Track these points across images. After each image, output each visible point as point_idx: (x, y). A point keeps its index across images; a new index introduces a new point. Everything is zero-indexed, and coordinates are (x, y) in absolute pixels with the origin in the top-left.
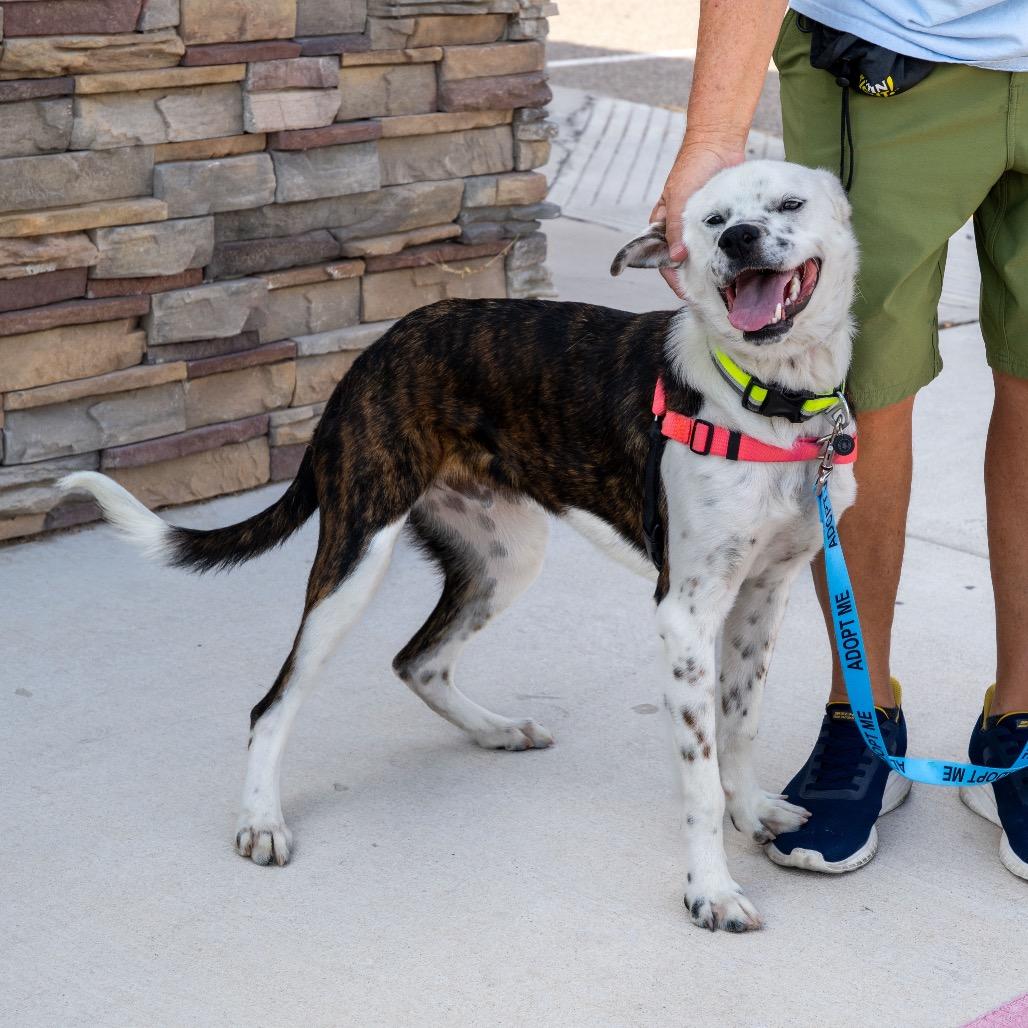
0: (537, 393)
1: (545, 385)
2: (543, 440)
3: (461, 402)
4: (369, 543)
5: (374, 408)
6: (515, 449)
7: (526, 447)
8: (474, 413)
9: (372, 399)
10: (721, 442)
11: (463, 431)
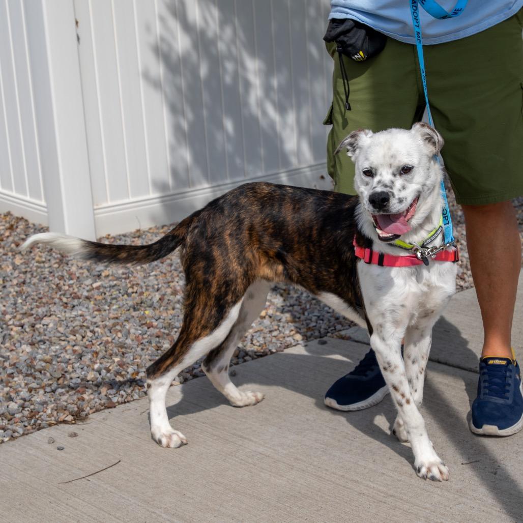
0: (310, 236)
1: (315, 232)
2: (311, 259)
3: (272, 239)
4: (229, 312)
5: (232, 240)
6: (296, 263)
7: (302, 262)
8: (277, 245)
9: (230, 235)
10: (376, 258)
11: (271, 253)
